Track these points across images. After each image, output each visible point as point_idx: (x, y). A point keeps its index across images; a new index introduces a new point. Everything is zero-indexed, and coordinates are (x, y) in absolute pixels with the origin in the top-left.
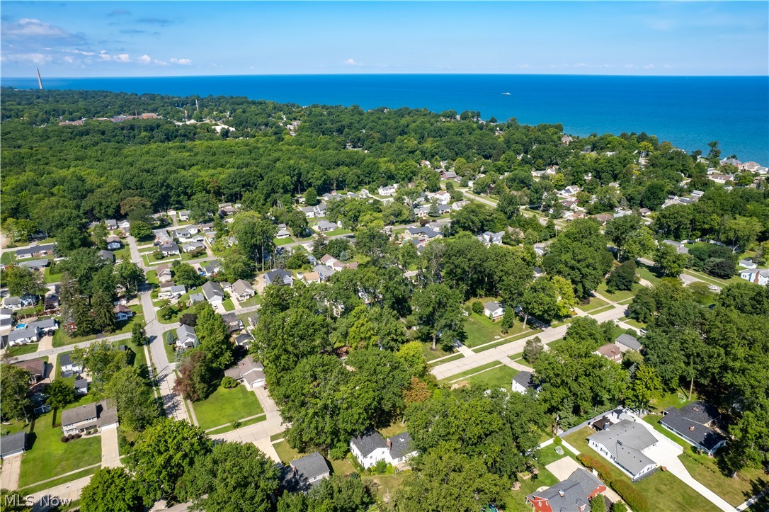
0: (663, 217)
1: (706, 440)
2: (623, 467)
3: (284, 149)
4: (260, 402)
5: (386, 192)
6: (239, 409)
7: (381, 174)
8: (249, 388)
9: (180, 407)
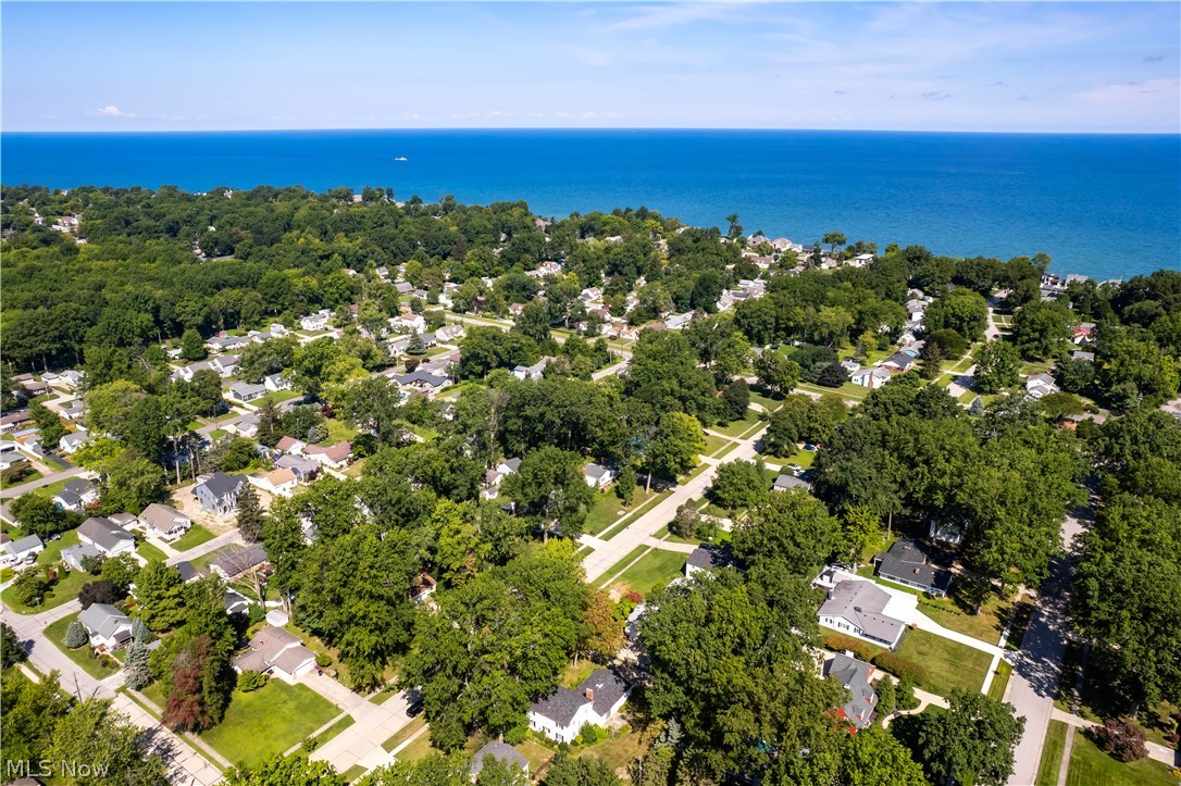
0: (743, 317)
1: (936, 580)
2: (874, 638)
3: (93, 267)
4: (325, 697)
5: (315, 325)
6: (295, 718)
7: (298, 295)
8: (290, 680)
9: (177, 748)
